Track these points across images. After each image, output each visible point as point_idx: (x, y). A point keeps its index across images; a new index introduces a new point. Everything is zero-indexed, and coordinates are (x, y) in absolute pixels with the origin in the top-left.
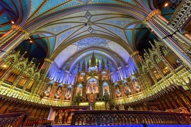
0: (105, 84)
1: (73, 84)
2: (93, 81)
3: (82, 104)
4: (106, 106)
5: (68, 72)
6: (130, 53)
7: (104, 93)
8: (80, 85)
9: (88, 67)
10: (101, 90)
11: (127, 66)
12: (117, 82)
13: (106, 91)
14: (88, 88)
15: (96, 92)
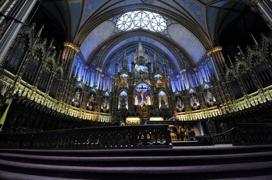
0: (162, 93)
1: (110, 90)
2: (142, 88)
5: (101, 71)
6: (208, 49)
7: (160, 106)
9: (133, 64)
11: (195, 69)
12: (179, 92)
13: (163, 102)
14: (136, 98)
15: (149, 104)
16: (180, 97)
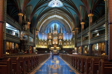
0: (60, 40)
1: (46, 39)
2: (55, 39)
3: (51, 48)
8: (50, 40)
9: (53, 31)
10: (58, 43)
12: (65, 40)
13: (60, 43)
15: (57, 43)
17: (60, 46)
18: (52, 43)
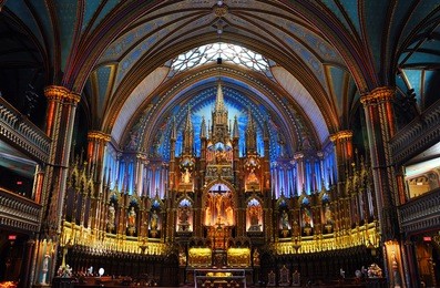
0: (254, 201)
1: (162, 196)
2: (220, 192)
3: (194, 251)
4: (252, 257)
5: (143, 158)
6: (332, 131)
7: (248, 226)
9: (205, 142)
10: (241, 217)
11: (320, 155)
12: (286, 199)
13: (254, 220)
14: (207, 212)
15: (230, 221)
16: (287, 211)
17: (253, 241)
18: (199, 218)
